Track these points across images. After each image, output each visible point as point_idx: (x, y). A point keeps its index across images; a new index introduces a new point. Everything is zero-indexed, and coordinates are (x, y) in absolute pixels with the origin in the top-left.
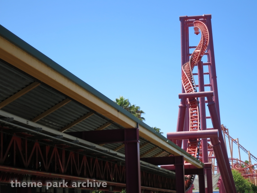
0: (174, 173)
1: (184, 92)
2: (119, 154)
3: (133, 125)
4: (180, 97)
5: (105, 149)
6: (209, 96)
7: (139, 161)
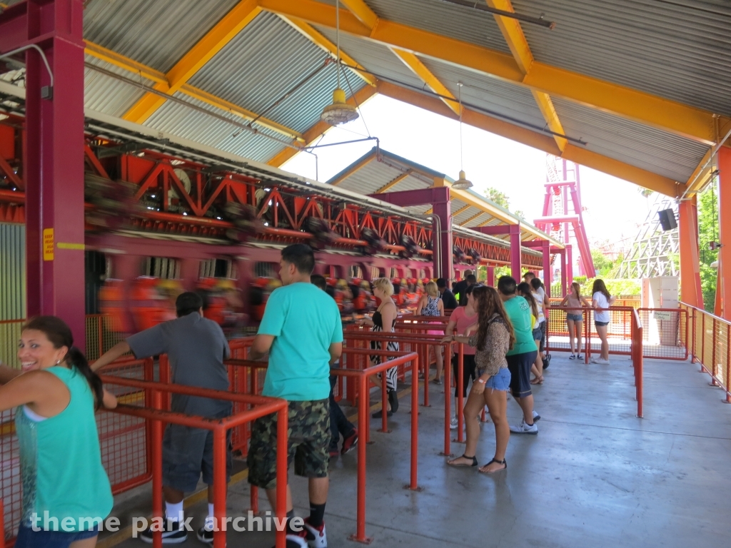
0: (542, 253)
1: (548, 181)
2: (505, 242)
3: (516, 222)
4: (545, 186)
5: (497, 239)
6: (572, 185)
7: (521, 247)
